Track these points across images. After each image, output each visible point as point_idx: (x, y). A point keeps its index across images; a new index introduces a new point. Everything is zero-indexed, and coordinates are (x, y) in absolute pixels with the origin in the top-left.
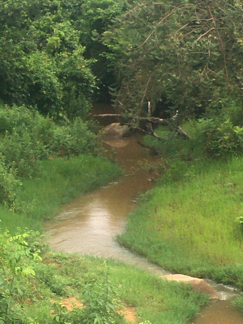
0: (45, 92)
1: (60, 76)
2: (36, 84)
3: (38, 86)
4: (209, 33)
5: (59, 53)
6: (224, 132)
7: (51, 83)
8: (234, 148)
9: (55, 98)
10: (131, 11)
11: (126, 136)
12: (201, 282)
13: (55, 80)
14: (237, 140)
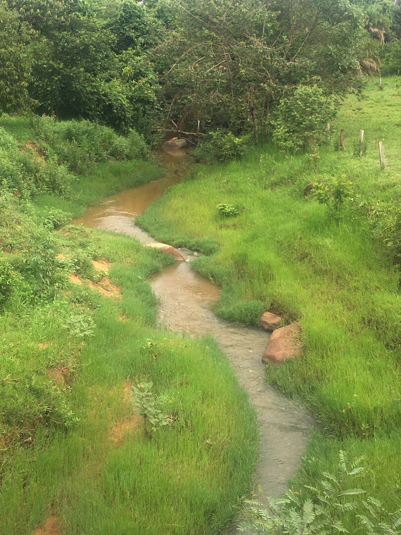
0: (115, 111)
1: (131, 99)
2: (109, 104)
3: (111, 106)
4: (221, 64)
5: (132, 81)
6: (227, 142)
7: (122, 104)
8: (233, 155)
9: (125, 117)
10: (160, 46)
11: (183, 147)
12: (170, 248)
13: (125, 103)
14: (236, 148)
